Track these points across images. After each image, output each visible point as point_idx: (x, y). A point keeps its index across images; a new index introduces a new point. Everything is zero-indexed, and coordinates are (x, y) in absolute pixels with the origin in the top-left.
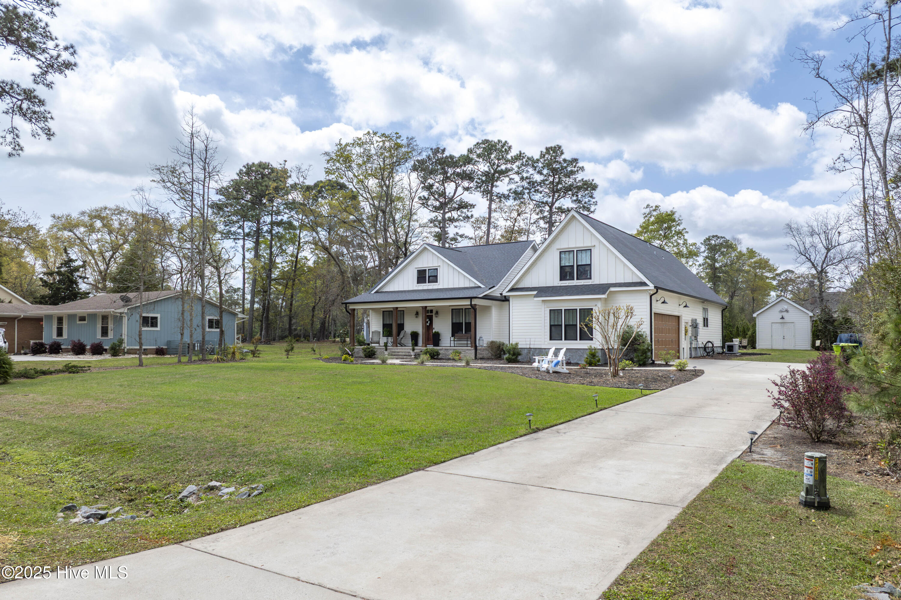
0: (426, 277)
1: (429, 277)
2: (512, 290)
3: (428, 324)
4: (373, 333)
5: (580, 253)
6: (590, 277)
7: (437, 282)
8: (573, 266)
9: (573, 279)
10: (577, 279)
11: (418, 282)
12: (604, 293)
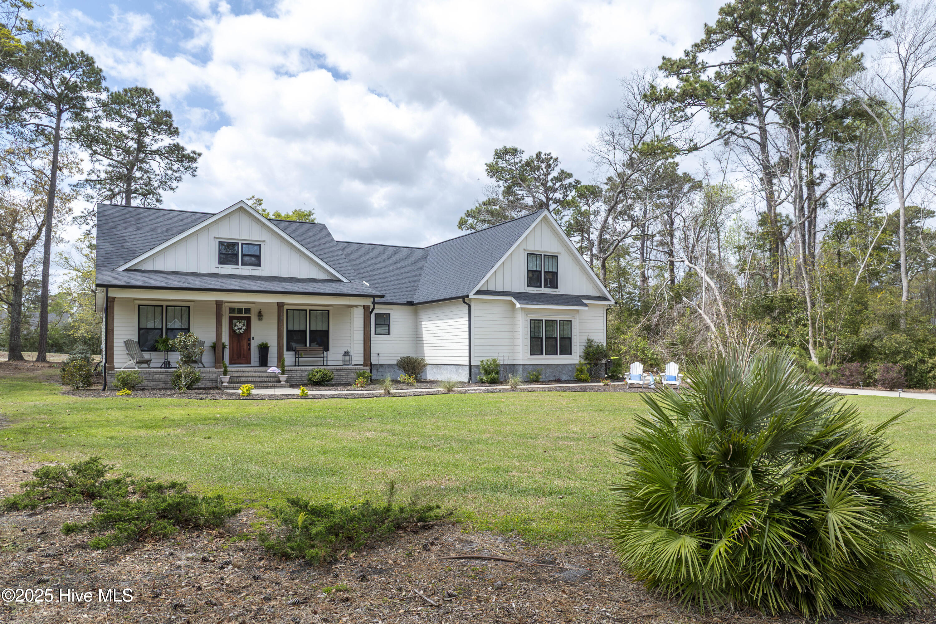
0: (237, 255)
1: (243, 255)
2: (479, 292)
3: (242, 331)
4: (126, 344)
5: (546, 258)
6: (555, 286)
7: (259, 265)
8: (540, 272)
9: (540, 287)
10: (545, 287)
11: (221, 262)
12: (586, 305)
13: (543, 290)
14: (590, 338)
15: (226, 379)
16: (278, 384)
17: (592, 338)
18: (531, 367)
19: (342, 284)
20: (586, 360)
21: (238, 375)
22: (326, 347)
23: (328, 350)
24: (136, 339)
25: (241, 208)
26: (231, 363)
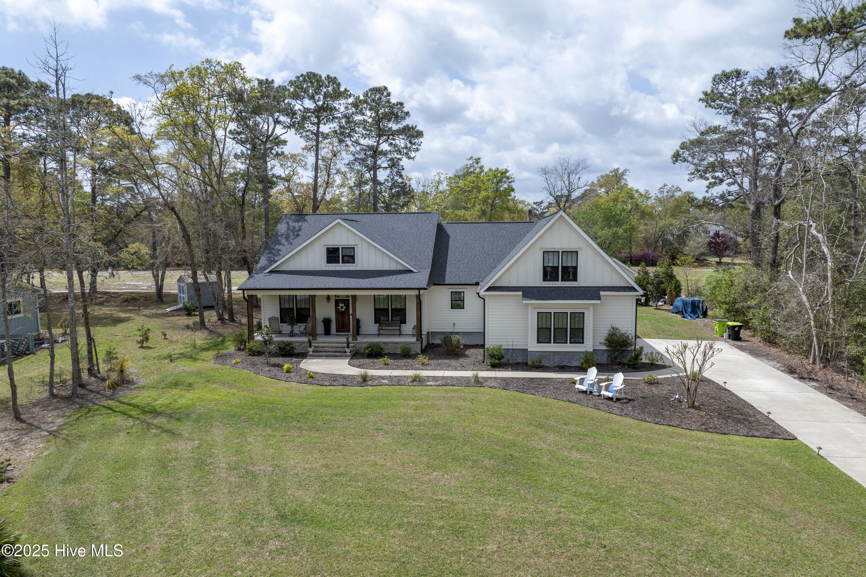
0: (339, 256)
1: (343, 256)
2: (490, 289)
3: (343, 310)
4: (270, 319)
5: (565, 254)
6: (575, 279)
7: (354, 263)
8: (558, 267)
9: (558, 280)
10: (562, 281)
11: (328, 262)
12: (599, 298)
13: (560, 284)
14: (614, 326)
15: (311, 350)
16: (344, 354)
17: (617, 326)
18: (538, 353)
19: (412, 275)
20: (608, 346)
21: (323, 345)
22: (403, 321)
23: (405, 323)
24: (278, 316)
25: (339, 222)
26: (337, 332)
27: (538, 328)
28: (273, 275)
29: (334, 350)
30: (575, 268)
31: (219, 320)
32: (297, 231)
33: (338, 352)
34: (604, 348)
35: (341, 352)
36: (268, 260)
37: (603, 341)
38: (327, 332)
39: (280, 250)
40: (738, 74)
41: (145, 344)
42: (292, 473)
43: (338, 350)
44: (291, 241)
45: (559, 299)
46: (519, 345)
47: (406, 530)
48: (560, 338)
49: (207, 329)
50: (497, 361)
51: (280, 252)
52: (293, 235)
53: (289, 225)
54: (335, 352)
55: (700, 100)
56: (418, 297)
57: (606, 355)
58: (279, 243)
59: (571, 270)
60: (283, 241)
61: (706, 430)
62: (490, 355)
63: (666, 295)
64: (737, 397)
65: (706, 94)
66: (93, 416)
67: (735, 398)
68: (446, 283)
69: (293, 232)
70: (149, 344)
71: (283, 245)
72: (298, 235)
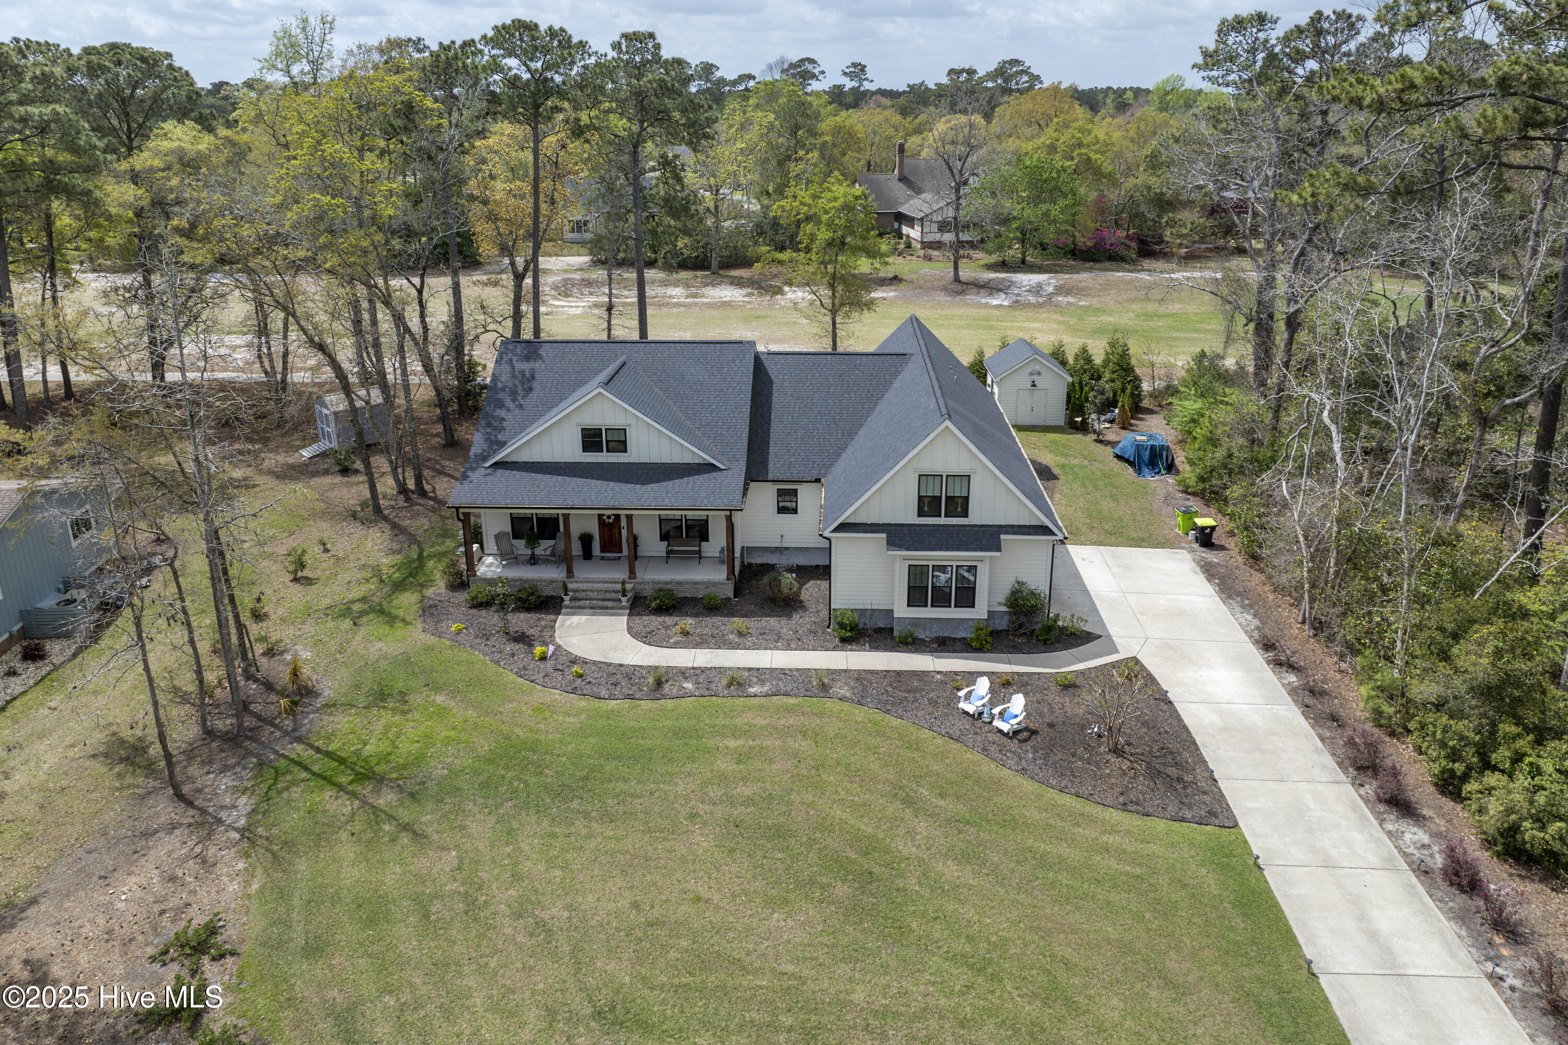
1: (607, 442)
2: (839, 528)
3: (612, 526)
4: (497, 537)
5: (951, 480)
6: (965, 514)
7: (626, 451)
8: (940, 497)
9: (940, 516)
10: (946, 516)
11: (585, 449)
12: (998, 549)
13: (942, 520)
14: (1019, 581)
15: (567, 596)
16: (618, 604)
17: (1024, 580)
18: (908, 622)
19: (718, 475)
20: (1010, 607)
21: (585, 585)
22: (704, 537)
23: (707, 540)
24: (509, 529)
25: (600, 393)
26: (602, 551)
27: (909, 587)
28: (500, 472)
29: (601, 597)
30: (966, 499)
31: (400, 493)
32: (529, 381)
33: (608, 600)
34: (1004, 609)
35: (614, 600)
36: (487, 440)
37: (1003, 601)
38: (587, 555)
39: (503, 419)
40: (1261, 19)
41: (300, 574)
42: (594, 923)
43: (608, 596)
44: (522, 402)
45: (941, 550)
46: (880, 604)
47: (749, 1036)
48: (941, 598)
49: (386, 519)
50: (849, 634)
51: (505, 424)
52: (524, 389)
53: (513, 367)
54: (604, 600)
55: (1194, 66)
56: (729, 519)
57: (1006, 618)
58: (500, 404)
59: (960, 501)
60: (508, 402)
61: (1124, 807)
62: (838, 623)
63: (1115, 407)
64: (1179, 719)
65: (1206, 54)
66: (287, 788)
67: (1175, 723)
68: (770, 477)
69: (522, 383)
70: (307, 573)
71: (509, 410)
72: (531, 389)
